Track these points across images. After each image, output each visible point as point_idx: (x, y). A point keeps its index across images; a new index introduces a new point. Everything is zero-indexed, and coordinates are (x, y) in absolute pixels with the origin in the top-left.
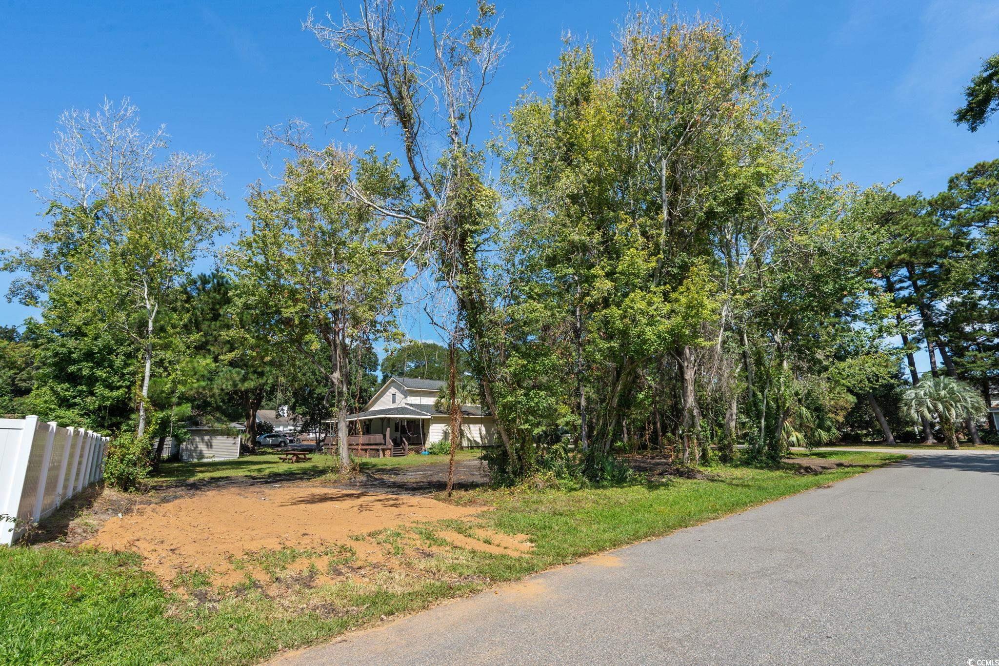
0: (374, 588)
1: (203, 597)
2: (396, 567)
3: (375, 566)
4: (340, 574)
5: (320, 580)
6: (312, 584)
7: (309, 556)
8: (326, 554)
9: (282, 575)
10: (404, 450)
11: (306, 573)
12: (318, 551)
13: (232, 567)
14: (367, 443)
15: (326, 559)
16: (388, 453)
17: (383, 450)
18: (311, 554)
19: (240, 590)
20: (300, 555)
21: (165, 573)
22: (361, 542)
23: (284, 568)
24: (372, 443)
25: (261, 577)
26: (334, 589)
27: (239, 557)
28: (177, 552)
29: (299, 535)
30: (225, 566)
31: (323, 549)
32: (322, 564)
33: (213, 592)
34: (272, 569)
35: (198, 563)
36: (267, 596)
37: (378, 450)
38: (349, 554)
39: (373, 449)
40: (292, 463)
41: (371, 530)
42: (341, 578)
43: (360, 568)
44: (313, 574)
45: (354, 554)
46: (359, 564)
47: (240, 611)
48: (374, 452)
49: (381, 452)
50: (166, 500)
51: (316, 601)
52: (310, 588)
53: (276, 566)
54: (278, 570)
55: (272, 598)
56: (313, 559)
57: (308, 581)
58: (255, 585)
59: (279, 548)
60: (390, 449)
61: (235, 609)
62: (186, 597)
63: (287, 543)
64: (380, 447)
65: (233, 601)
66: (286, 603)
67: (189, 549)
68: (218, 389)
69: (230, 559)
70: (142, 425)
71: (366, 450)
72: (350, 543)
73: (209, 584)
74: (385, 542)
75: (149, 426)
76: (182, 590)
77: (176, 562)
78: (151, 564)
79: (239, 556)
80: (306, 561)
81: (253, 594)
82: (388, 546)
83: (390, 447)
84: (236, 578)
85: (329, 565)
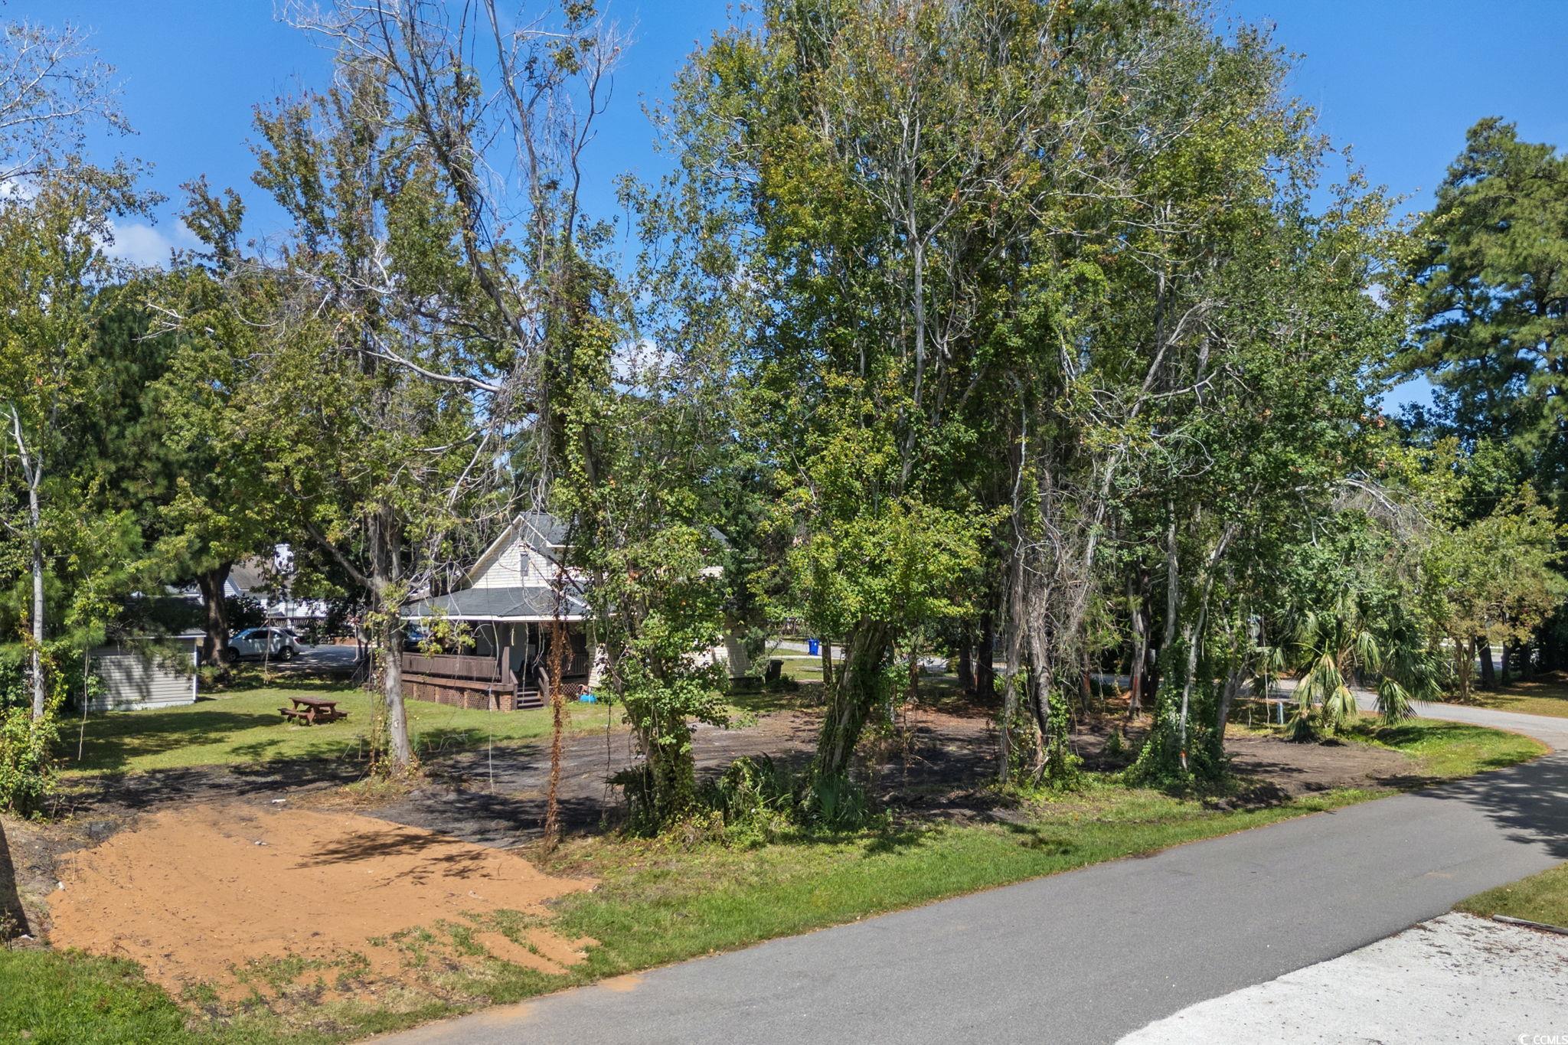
0: (377, 1007)
1: (214, 1012)
2: (411, 982)
3: (389, 981)
4: (349, 989)
5: (328, 997)
6: (319, 1001)
7: (318, 967)
8: (337, 964)
9: (288, 991)
10: (542, 694)
11: (312, 988)
12: (328, 960)
13: (235, 979)
14: (465, 674)
15: (336, 971)
16: (506, 701)
17: (498, 694)
18: (320, 964)
19: (248, 1006)
20: (308, 965)
21: (171, 986)
22: (380, 948)
23: (290, 982)
24: (475, 674)
25: (268, 992)
26: (338, 1007)
27: (242, 968)
28: (173, 958)
29: (309, 934)
30: (228, 978)
31: (333, 958)
32: (330, 977)
33: (223, 1007)
34: (278, 983)
35: (201, 975)
36: (274, 1013)
37: (486, 693)
38: (362, 965)
39: (477, 691)
40: (308, 724)
41: (396, 928)
42: (349, 994)
43: (371, 983)
44: (320, 989)
45: (367, 965)
46: (372, 978)
47: (250, 1026)
48: (477, 696)
49: (492, 699)
50: (95, 837)
51: (320, 1019)
52: (316, 1004)
53: (281, 979)
54: (283, 984)
55: (279, 1015)
56: (322, 970)
57: (313, 998)
58: (261, 1001)
59: (284, 955)
60: (511, 693)
61: (246, 1024)
62: (198, 1012)
63: (293, 947)
64: (490, 687)
65: (242, 1017)
66: (292, 1020)
67: (184, 955)
68: (150, 578)
69: (232, 968)
70: (38, 694)
71: (462, 690)
72: (367, 950)
73: (216, 998)
74: (408, 948)
75: (51, 697)
76: (192, 1005)
77: (178, 972)
78: (152, 973)
79: (242, 966)
80: (314, 973)
81: (261, 1010)
82: (410, 954)
83: (510, 687)
84: (242, 994)
85: (338, 979)
